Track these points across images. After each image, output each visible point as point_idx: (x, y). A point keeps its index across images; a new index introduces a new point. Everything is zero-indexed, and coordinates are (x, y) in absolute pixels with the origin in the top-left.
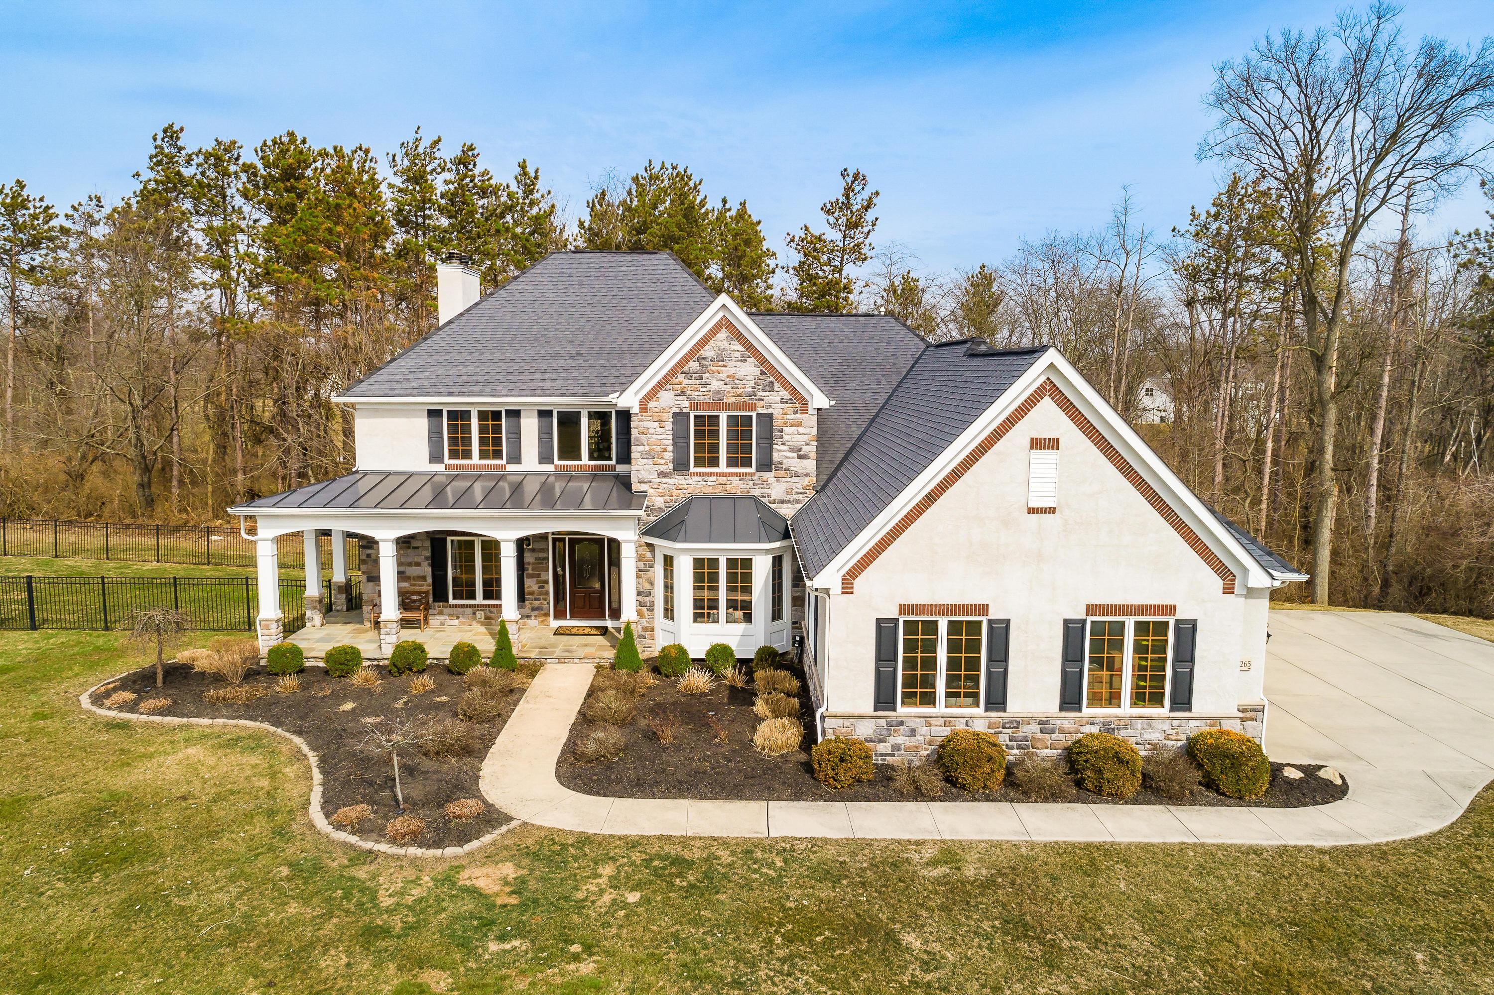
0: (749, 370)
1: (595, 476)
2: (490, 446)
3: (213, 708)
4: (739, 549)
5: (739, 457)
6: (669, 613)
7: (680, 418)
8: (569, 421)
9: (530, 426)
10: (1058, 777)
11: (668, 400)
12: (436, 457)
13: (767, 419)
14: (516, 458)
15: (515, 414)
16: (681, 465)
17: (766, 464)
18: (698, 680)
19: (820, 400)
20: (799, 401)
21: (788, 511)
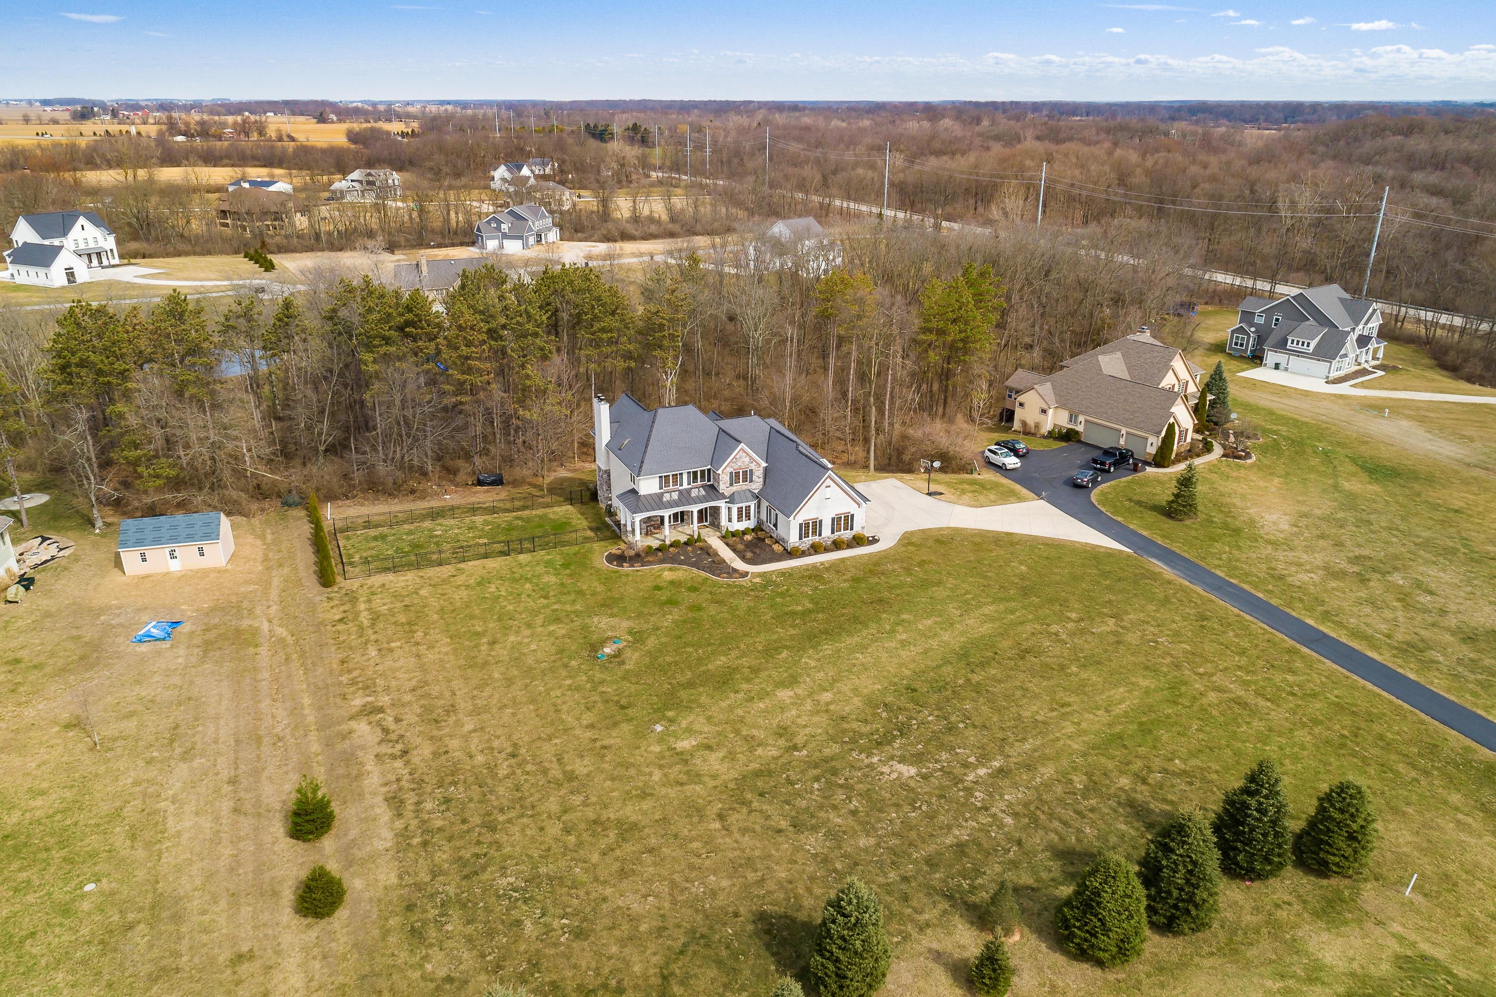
0: (747, 459)
1: (702, 486)
2: (675, 483)
3: (651, 563)
4: (747, 504)
5: (745, 480)
6: (730, 520)
7: (731, 473)
8: (695, 473)
9: (685, 477)
10: (833, 547)
11: (729, 470)
12: (661, 488)
13: (751, 471)
14: (681, 485)
15: (681, 474)
16: (731, 485)
17: (751, 481)
18: (748, 537)
19: (764, 465)
20: (759, 465)
21: (756, 491)
